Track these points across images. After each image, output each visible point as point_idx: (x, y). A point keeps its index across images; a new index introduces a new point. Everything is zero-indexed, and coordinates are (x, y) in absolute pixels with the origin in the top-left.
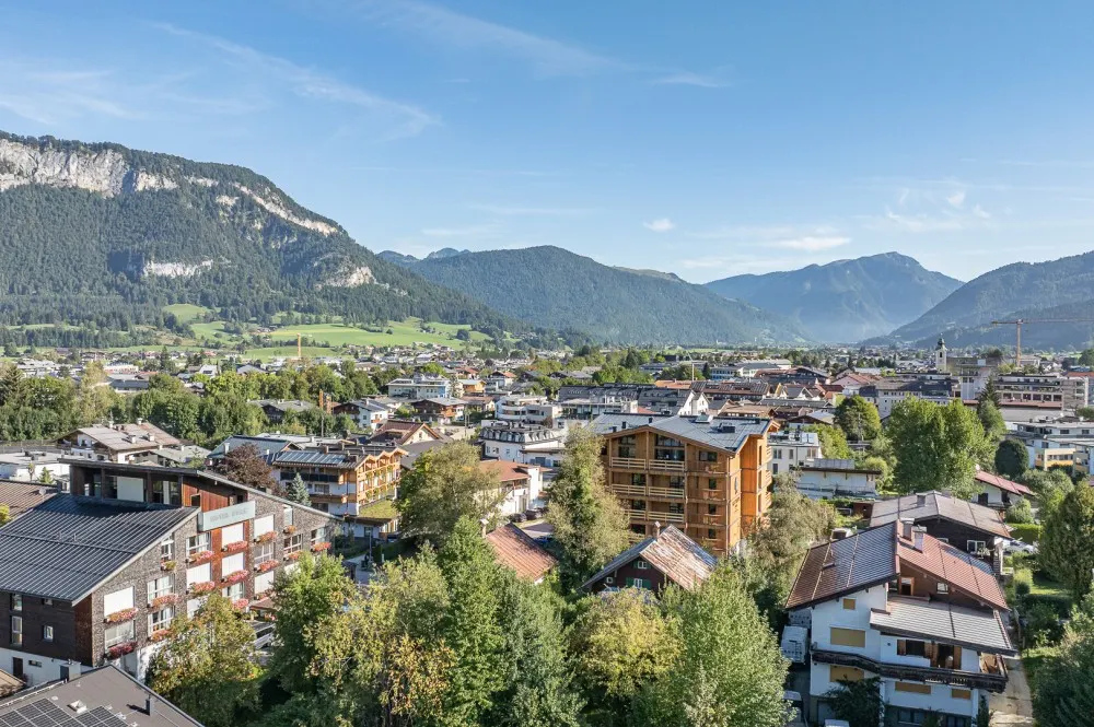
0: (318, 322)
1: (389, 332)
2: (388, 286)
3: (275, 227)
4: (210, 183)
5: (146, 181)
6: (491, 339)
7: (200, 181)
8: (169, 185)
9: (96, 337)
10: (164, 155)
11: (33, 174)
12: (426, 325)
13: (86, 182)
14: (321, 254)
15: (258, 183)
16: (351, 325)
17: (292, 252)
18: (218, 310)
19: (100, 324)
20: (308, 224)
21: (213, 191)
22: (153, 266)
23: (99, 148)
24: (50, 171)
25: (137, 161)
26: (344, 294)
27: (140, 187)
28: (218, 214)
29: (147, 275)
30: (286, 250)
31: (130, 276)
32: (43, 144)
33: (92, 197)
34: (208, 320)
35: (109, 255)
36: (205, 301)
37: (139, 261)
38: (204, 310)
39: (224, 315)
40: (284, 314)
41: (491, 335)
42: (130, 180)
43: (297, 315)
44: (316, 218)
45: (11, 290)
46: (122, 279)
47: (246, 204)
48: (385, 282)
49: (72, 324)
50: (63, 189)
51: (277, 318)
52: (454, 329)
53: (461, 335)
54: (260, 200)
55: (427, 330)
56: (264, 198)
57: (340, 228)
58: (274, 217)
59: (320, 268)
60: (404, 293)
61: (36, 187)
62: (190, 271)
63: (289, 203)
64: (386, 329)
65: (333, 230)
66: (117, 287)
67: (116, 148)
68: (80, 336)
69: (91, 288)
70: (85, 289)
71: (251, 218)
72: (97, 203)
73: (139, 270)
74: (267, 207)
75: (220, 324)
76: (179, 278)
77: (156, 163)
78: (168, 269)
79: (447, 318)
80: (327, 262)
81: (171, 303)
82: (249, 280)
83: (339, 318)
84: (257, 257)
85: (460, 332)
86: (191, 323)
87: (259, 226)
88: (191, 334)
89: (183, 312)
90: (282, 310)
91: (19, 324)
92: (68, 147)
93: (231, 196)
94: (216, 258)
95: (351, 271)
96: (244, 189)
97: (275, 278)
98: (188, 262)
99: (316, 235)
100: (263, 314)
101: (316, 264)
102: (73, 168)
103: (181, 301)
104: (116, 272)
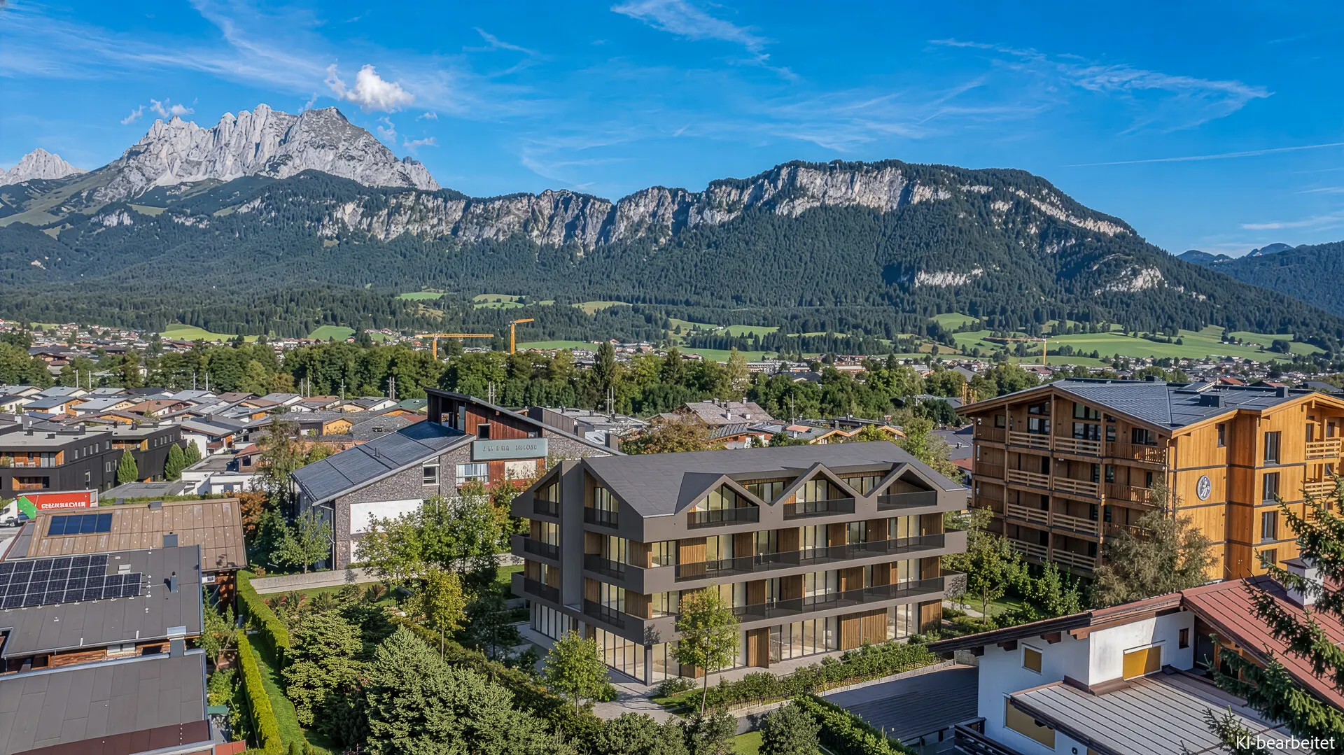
0: (1093, 330)
1: (1179, 342)
2: (1182, 289)
3: (1052, 229)
4: (984, 190)
5: (922, 193)
6: (1324, 352)
7: (976, 188)
8: (943, 195)
9: (860, 345)
10: (940, 167)
11: (823, 196)
12: (1229, 335)
13: (868, 200)
14: (1101, 256)
15: (1037, 184)
16: (1131, 334)
17: (1070, 255)
18: (986, 318)
19: (867, 332)
20: (1090, 224)
21: (987, 198)
22: (923, 276)
23: (880, 166)
24: (838, 193)
25: (913, 174)
26: (1126, 300)
27: (916, 199)
28: (991, 221)
29: (917, 285)
30: (1063, 253)
31: (902, 286)
32: (830, 168)
33: (874, 213)
34: (974, 328)
35: (885, 268)
36: (973, 311)
37: (912, 271)
38: (969, 320)
39: (990, 324)
40: (1056, 323)
41: (1324, 348)
42: (907, 192)
43: (1070, 324)
44: (1098, 217)
45: (800, 304)
46: (895, 290)
47: (1022, 208)
48: (1179, 284)
49: (842, 332)
50: (846, 208)
51: (1046, 327)
52: (1267, 340)
53: (1278, 347)
54: (1037, 203)
55: (1232, 341)
56: (1043, 200)
57: (1126, 226)
58: (1051, 220)
59: (1099, 271)
60: (1202, 297)
61: (824, 207)
62: (960, 280)
63: (1068, 204)
64: (1174, 339)
65: (1119, 230)
66: (890, 298)
67: (894, 164)
68: (847, 343)
69: (867, 300)
70: (860, 301)
71: (1025, 223)
72: (876, 217)
73: (912, 280)
74: (1043, 208)
75: (986, 334)
76: (949, 286)
77: (931, 175)
78: (939, 279)
79: (1261, 327)
80: (1107, 265)
81: (939, 312)
82: (1020, 288)
83: (1119, 327)
84: (1031, 264)
85: (1276, 342)
86: (955, 332)
87: (1033, 230)
88: (951, 342)
89: (947, 322)
90: (1054, 318)
91: (798, 332)
92: (853, 168)
93: (1004, 200)
94: (985, 266)
95: (1135, 273)
96: (1021, 193)
97: (1049, 284)
98: (959, 270)
99: (1098, 236)
100: (1032, 322)
101: (1095, 268)
102: (857, 188)
103: (950, 310)
104: (889, 283)
